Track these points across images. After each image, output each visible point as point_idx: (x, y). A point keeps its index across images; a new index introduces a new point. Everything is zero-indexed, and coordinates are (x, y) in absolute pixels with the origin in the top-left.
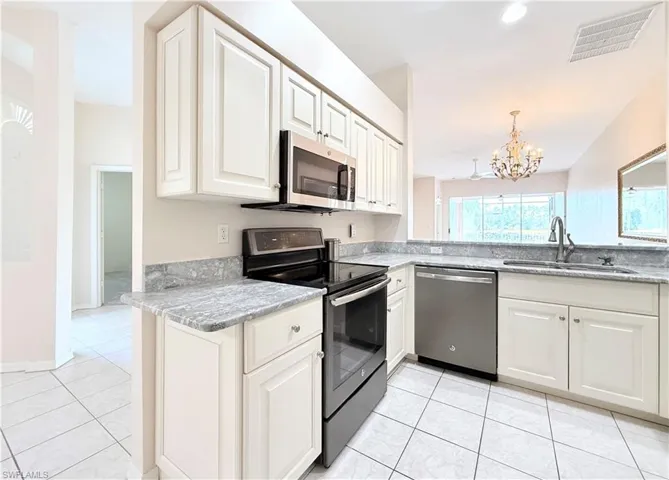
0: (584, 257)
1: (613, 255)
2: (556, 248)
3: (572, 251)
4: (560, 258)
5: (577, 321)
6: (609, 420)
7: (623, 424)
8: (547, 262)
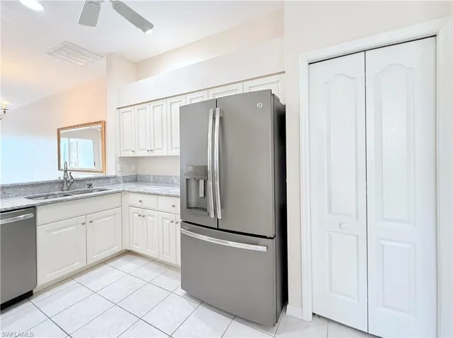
0: (78, 185)
1: (92, 182)
2: (62, 182)
3: (72, 183)
4: (65, 188)
5: (91, 222)
6: (106, 266)
7: (111, 264)
8: (56, 193)
